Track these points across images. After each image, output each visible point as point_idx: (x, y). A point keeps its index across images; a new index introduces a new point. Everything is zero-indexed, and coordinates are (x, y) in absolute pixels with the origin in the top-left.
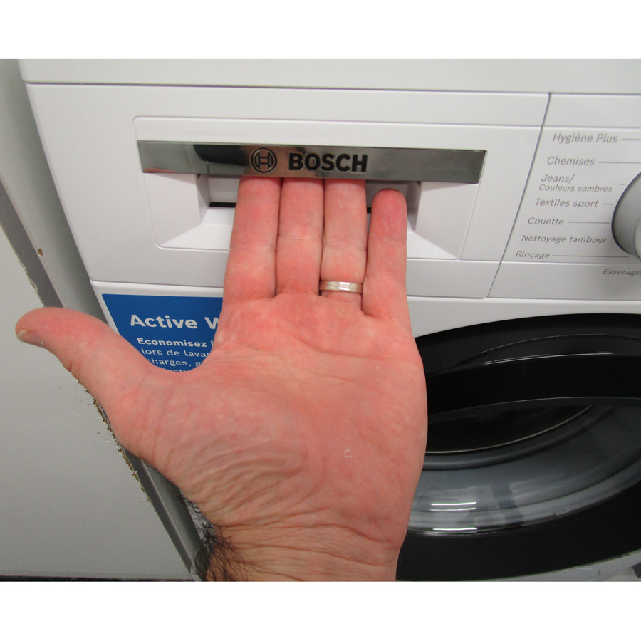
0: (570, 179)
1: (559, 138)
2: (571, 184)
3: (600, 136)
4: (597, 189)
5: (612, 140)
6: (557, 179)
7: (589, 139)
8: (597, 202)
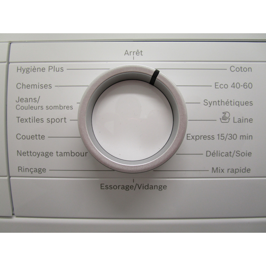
0: (37, 100)
1: (21, 69)
2: (40, 104)
3: (51, 68)
4: (61, 108)
5: (60, 70)
6: (27, 100)
7: (43, 70)
8: (65, 119)
